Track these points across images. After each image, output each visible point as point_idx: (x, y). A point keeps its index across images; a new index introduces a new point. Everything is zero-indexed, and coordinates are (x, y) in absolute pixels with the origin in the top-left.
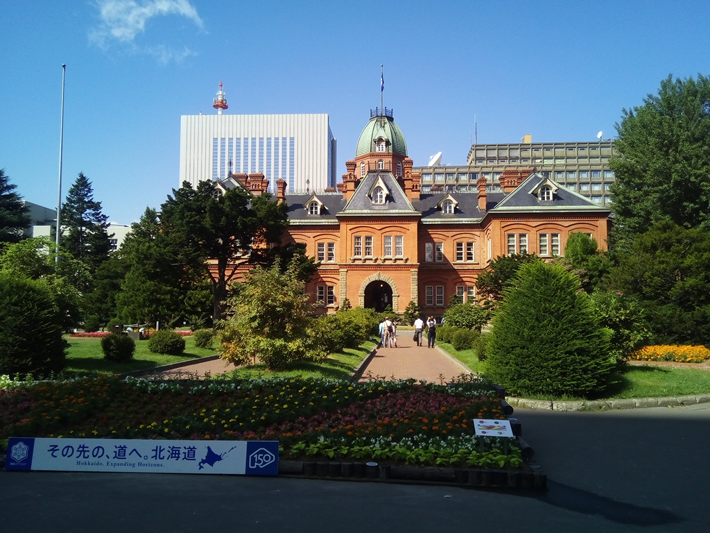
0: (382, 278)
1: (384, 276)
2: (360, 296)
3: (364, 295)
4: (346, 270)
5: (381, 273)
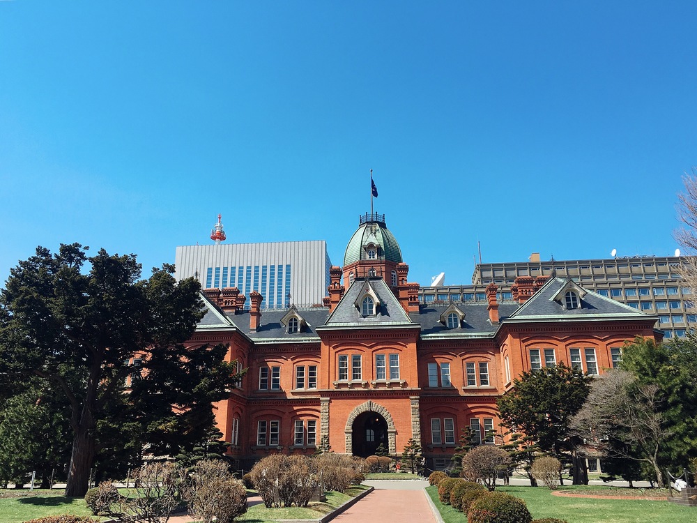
0: (374, 409)
1: (378, 405)
2: (346, 433)
3: (351, 431)
4: (329, 399)
5: (372, 401)
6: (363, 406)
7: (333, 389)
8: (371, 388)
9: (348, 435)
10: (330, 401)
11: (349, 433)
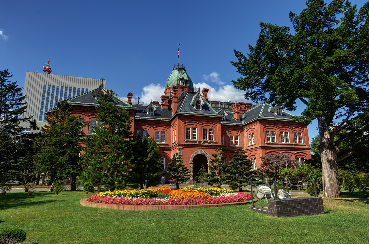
0: (203, 153)
2: (190, 164)
3: (193, 163)
4: (182, 147)
5: (202, 149)
6: (198, 151)
7: (184, 143)
8: (202, 143)
9: (191, 165)
10: (183, 148)
11: (192, 164)
